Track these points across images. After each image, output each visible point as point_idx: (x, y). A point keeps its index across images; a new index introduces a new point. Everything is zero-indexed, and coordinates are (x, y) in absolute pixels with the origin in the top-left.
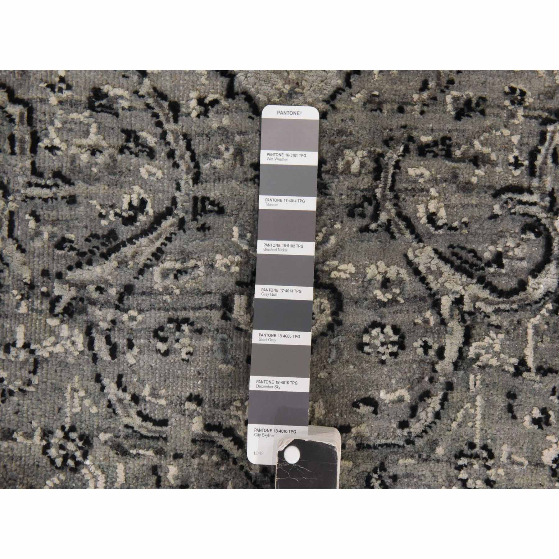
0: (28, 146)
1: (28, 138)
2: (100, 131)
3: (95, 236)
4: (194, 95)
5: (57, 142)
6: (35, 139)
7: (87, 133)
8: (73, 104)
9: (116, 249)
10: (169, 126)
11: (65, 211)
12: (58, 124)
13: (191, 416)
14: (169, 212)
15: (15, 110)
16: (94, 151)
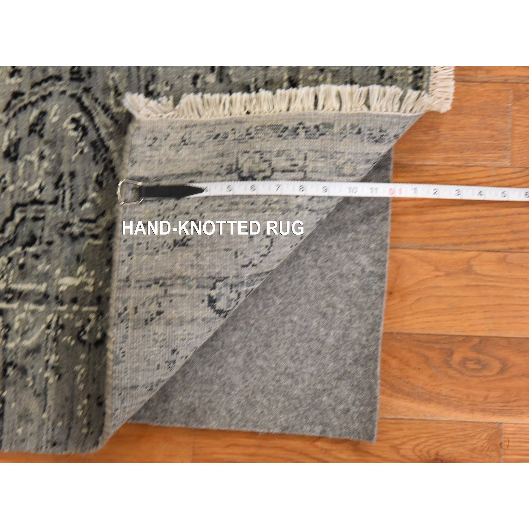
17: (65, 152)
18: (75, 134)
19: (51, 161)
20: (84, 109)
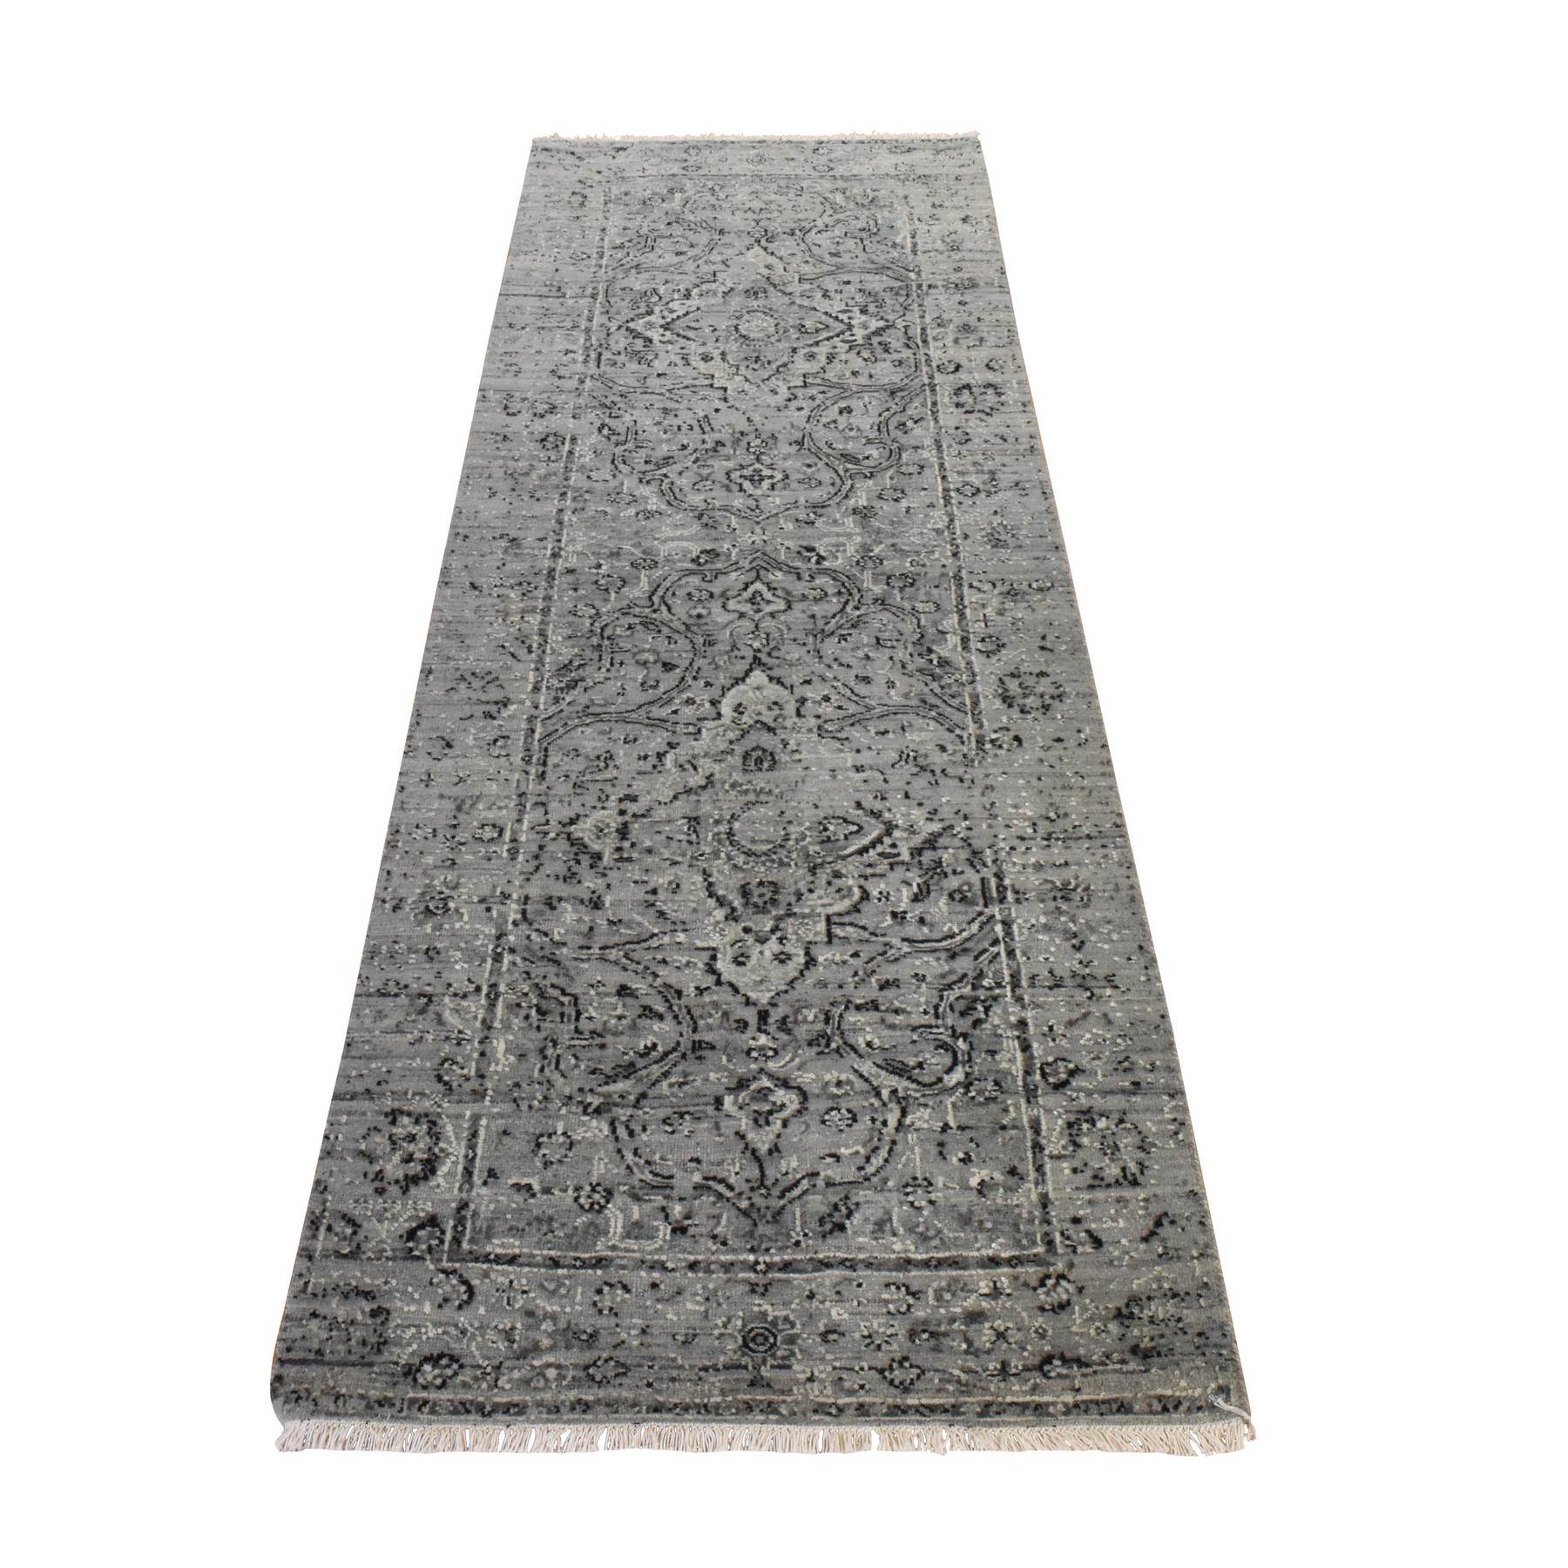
0: (573, 1018)
1: (574, 1014)
2: (624, 1006)
3: (620, 1066)
4: (692, 985)
5: (594, 1014)
6: (578, 1014)
7: (615, 1009)
8: (607, 995)
9: (636, 1072)
10: (675, 1001)
11: (597, 1052)
12: (595, 1004)
13: (692, 1172)
14: (674, 1049)
15: (565, 1000)
16: (620, 1018)
17: (625, 1038)
18: (642, 1047)
19: (616, 1027)
20: (666, 1054)
